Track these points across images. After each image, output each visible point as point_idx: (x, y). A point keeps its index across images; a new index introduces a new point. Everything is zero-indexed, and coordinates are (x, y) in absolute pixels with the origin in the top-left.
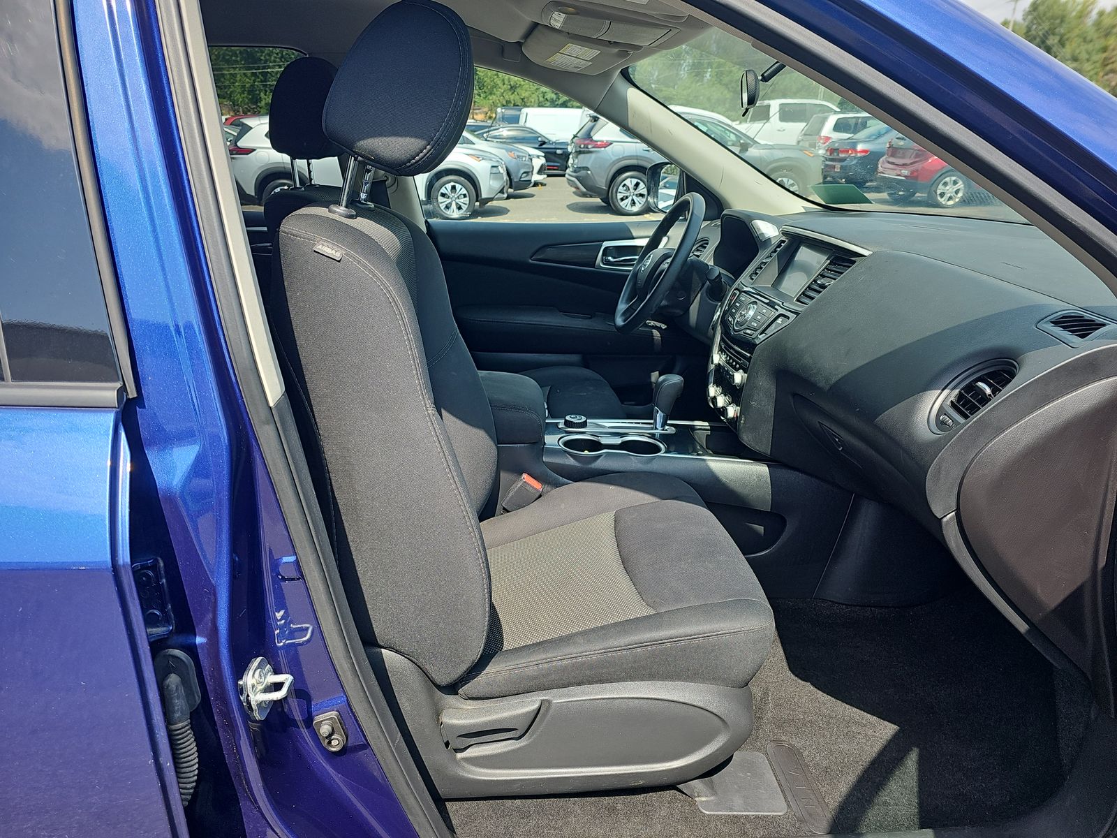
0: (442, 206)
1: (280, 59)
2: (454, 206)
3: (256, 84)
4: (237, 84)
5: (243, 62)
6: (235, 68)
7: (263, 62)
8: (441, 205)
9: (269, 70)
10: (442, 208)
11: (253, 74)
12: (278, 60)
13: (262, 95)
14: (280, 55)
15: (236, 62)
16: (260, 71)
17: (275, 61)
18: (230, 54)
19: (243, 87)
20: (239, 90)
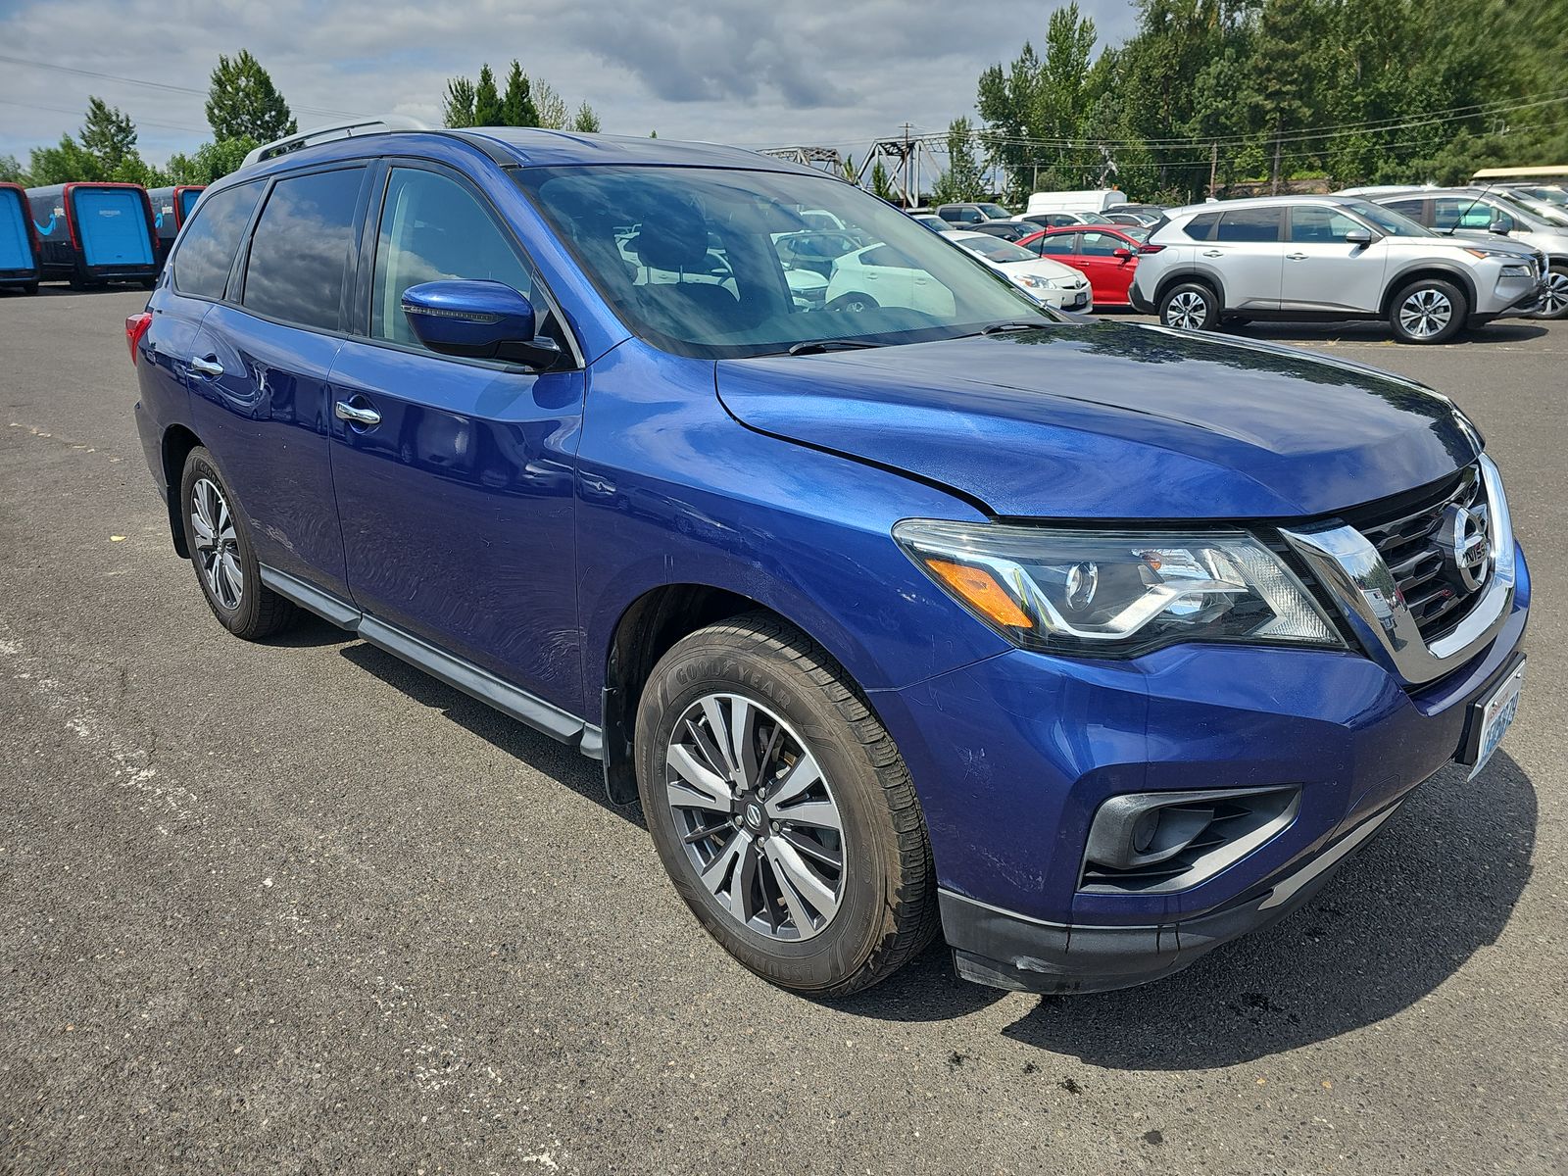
0: (1404, 323)
1: (1424, 108)
2: (1423, 323)
3: (1377, 147)
4: (1348, 150)
5: (1365, 119)
6: (1351, 128)
7: (1395, 115)
8: (1402, 322)
9: (1403, 126)
10: (1404, 326)
11: (1378, 135)
12: (1420, 110)
13: (1381, 163)
14: (1425, 102)
15: (1356, 119)
16: (1388, 128)
17: (1415, 112)
18: (1350, 108)
19: (1356, 153)
20: (1348, 159)
